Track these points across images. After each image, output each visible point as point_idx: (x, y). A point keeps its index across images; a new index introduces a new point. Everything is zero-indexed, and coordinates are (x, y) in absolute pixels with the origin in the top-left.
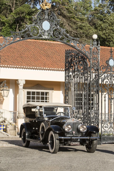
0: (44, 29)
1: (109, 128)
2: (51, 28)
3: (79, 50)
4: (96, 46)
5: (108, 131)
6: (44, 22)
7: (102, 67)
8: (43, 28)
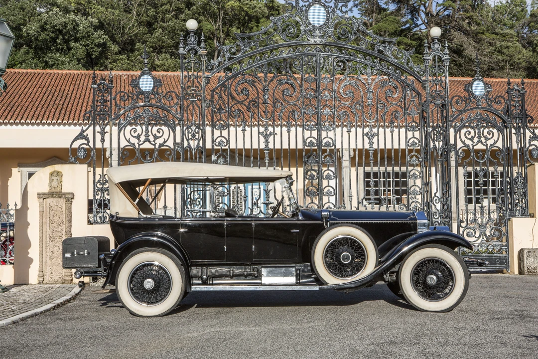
0: (312, 22)
1: (479, 238)
2: (328, 19)
3: (398, 64)
4: (437, 54)
5: (475, 245)
6: (311, 8)
7: (454, 100)
8: (309, 22)
